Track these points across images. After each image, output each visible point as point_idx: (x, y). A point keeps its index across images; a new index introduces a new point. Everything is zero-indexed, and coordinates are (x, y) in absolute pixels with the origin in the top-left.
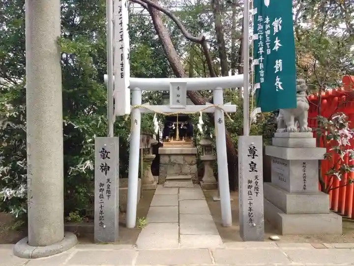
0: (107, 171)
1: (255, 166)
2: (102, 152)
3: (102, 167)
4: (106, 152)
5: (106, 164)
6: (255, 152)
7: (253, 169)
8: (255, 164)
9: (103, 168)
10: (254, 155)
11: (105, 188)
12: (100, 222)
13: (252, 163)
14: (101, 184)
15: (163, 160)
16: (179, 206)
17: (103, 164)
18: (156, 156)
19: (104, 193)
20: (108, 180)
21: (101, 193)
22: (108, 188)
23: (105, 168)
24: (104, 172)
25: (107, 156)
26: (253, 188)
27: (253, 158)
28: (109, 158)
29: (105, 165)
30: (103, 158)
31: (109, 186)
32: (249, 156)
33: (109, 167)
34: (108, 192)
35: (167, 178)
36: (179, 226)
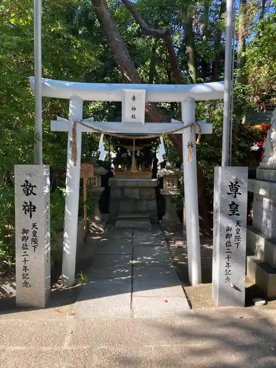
0: (33, 212)
1: (237, 208)
2: (24, 186)
3: (25, 207)
4: (30, 186)
5: (31, 203)
6: (237, 189)
7: (233, 212)
8: (237, 205)
9: (27, 208)
10: (235, 193)
11: (30, 235)
12: (24, 280)
13: (233, 203)
14: (24, 230)
15: (114, 193)
16: (133, 254)
17: (26, 203)
18: (105, 189)
19: (29, 242)
20: (34, 226)
21: (24, 242)
22: (35, 236)
23: (30, 209)
24: (28, 214)
25: (31, 191)
26: (233, 237)
27: (235, 197)
28: (35, 194)
29: (29, 204)
30: (27, 195)
31: (35, 233)
32: (229, 194)
33: (35, 208)
34: (35, 241)
35: (119, 217)
36: (132, 283)
